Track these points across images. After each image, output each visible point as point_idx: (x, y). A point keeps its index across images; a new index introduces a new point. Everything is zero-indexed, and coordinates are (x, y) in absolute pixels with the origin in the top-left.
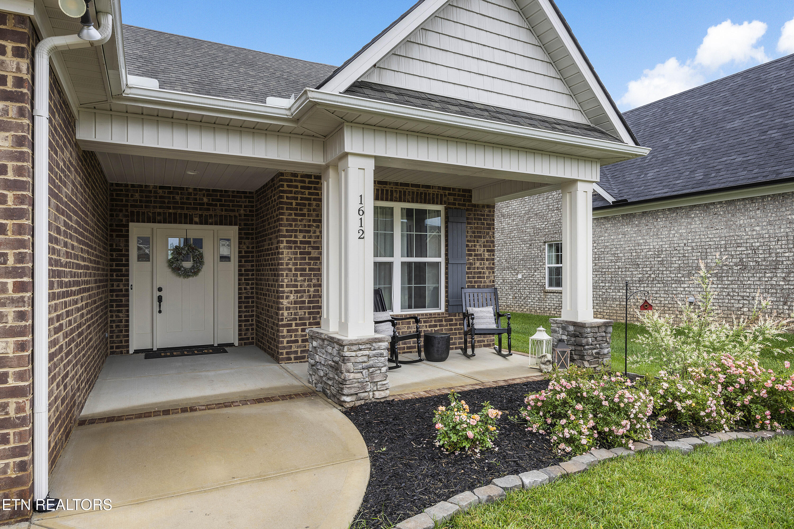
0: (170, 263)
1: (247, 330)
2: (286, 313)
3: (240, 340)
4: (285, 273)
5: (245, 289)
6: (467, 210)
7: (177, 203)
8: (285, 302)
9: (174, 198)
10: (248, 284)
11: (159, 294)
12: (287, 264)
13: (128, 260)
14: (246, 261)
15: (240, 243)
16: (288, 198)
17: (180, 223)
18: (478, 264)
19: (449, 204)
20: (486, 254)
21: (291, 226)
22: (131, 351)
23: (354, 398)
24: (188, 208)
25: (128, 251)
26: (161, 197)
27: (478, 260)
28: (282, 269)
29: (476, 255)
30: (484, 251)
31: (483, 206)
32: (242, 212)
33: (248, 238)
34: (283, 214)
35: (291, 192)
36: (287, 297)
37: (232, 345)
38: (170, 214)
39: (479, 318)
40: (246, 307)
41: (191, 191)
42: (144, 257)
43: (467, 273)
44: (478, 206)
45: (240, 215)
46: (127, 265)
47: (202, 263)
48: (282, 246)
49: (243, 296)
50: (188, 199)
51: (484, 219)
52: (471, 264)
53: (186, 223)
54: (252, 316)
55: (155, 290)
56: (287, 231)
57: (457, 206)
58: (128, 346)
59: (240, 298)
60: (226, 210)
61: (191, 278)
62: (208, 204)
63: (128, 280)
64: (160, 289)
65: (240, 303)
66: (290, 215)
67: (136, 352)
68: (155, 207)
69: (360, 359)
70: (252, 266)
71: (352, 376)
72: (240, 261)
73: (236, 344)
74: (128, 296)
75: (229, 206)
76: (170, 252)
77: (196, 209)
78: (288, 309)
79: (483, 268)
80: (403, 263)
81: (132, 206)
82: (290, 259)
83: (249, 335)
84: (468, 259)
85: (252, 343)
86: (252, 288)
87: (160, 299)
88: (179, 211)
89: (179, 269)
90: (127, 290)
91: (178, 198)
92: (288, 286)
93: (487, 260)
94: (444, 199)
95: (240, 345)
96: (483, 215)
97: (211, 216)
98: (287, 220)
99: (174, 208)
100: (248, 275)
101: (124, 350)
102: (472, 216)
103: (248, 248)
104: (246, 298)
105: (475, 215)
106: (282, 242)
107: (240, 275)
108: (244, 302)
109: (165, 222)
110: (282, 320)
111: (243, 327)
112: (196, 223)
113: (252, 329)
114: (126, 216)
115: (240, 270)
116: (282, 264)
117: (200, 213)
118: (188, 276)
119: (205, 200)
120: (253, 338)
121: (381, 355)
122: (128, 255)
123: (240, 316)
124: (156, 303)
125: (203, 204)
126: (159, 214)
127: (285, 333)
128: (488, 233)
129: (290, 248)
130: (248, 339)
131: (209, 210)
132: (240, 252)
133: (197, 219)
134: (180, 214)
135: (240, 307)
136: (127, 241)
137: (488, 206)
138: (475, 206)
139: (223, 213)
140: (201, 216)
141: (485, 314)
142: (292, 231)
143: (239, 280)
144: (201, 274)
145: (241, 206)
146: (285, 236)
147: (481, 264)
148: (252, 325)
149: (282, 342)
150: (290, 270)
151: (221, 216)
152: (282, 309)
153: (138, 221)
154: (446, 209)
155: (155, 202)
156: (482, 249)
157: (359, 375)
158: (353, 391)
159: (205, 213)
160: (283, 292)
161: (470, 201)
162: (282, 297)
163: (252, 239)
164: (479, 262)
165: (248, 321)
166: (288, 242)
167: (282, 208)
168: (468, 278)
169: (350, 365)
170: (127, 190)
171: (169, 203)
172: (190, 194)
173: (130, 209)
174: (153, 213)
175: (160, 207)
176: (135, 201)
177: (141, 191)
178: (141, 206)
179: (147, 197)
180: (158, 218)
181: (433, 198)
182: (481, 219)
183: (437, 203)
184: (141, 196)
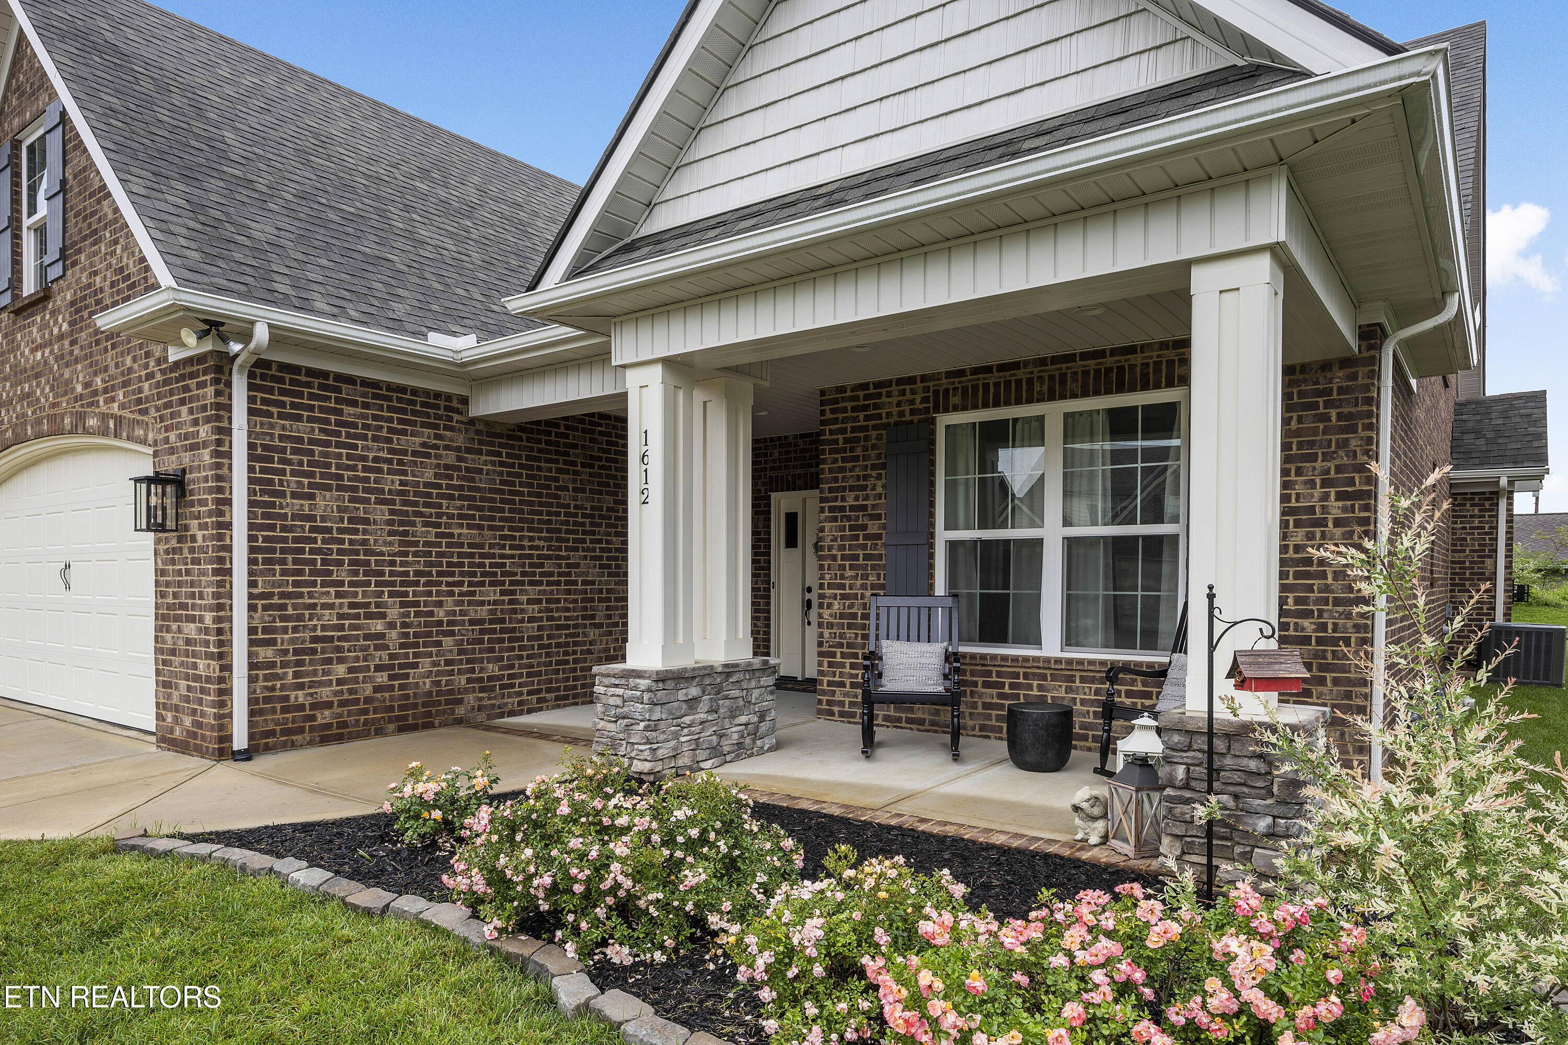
4: (826, 564)
8: (826, 614)
12: (830, 548)
13: (768, 547)
16: (831, 432)
20: (1335, 505)
21: (836, 480)
25: (769, 533)
27: (1298, 524)
28: (823, 557)
29: (1292, 512)
30: (1325, 497)
35: (836, 421)
46: (769, 553)
56: (830, 490)
63: (768, 575)
81: (771, 469)
82: (835, 539)
90: (769, 589)
114: (765, 484)
116: (822, 549)
122: (768, 540)
129: (835, 519)
142: (838, 489)
150: (834, 558)
152: (822, 625)
153: (781, 489)
155: (795, 459)
156: (1318, 492)
160: (823, 596)
162: (822, 605)
164: (1301, 532)
166: (831, 509)
167: (823, 452)
170: (768, 447)
173: (770, 473)
174: (794, 476)
175: (802, 467)
176: (774, 461)
177: (781, 446)
178: (780, 468)
179: (787, 453)
180: (798, 482)
181: (1145, 376)
182: (1315, 406)
183: (1157, 386)
184: (780, 453)
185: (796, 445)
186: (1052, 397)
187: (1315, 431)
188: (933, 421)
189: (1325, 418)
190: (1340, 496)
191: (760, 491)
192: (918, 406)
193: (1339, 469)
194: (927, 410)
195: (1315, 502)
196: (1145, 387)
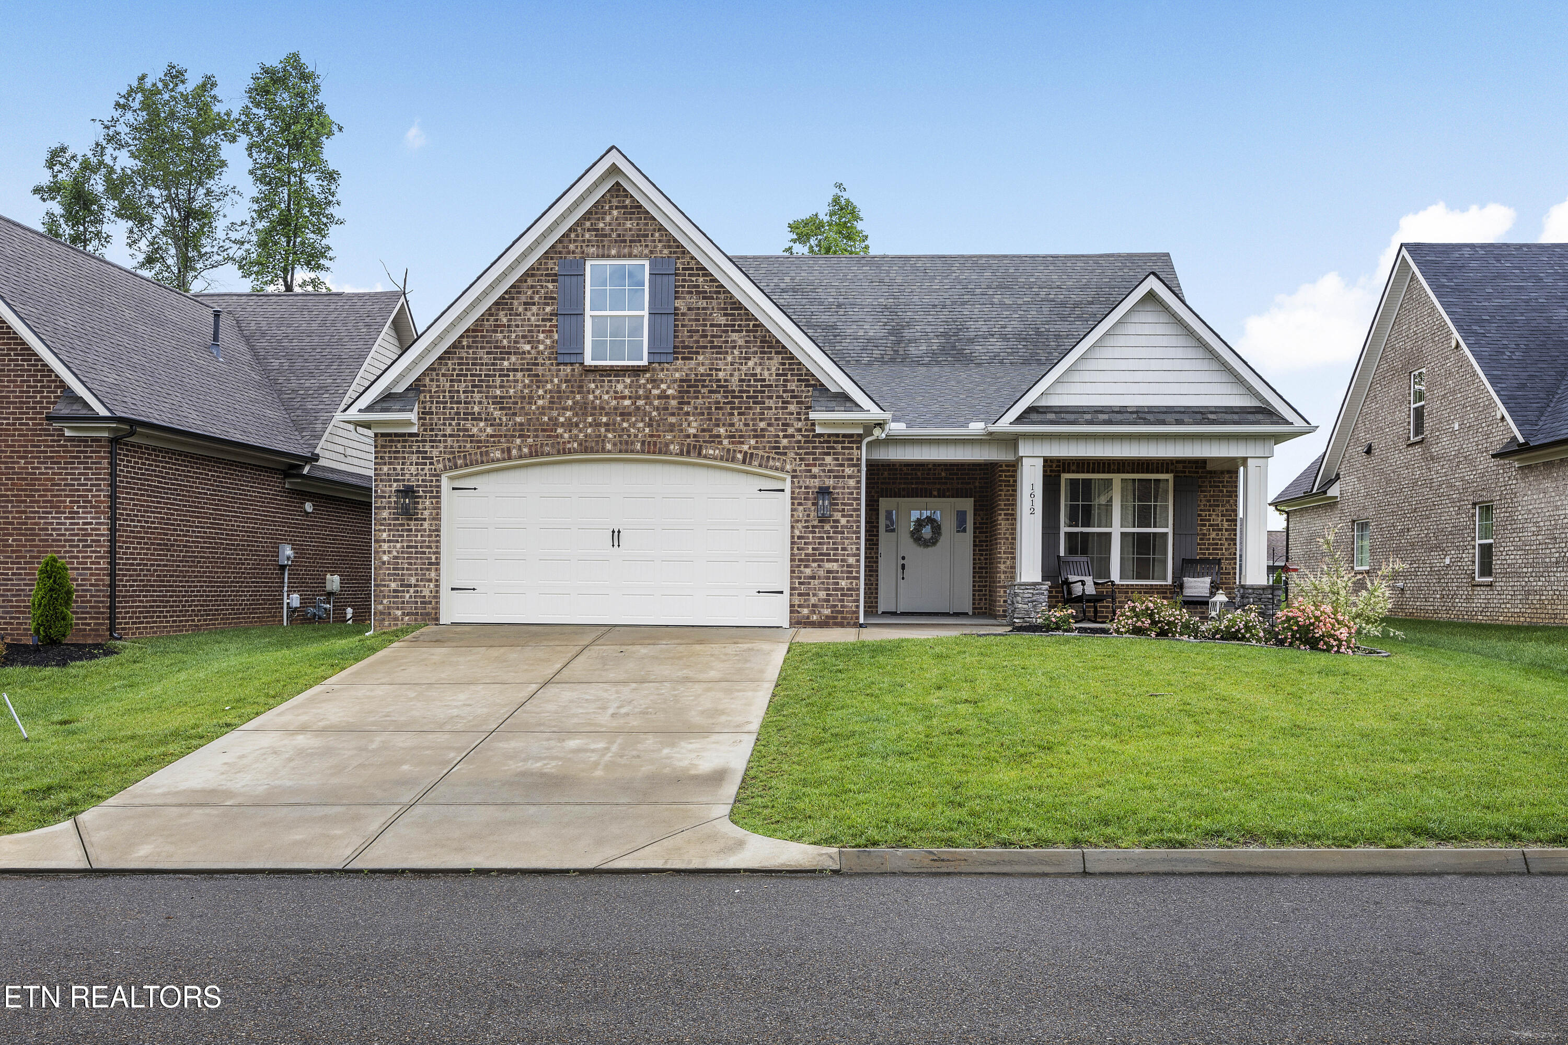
0: (912, 534)
1: (981, 599)
2: (1003, 576)
3: (974, 608)
4: (1002, 542)
5: (979, 559)
6: (1201, 477)
7: (918, 478)
8: (1002, 566)
9: (916, 474)
10: (982, 555)
11: (903, 562)
12: (1005, 534)
13: (878, 531)
14: (980, 533)
15: (975, 515)
16: (1006, 476)
17: (921, 497)
18: (1213, 535)
19: (1177, 472)
20: (1225, 523)
21: (1008, 500)
22: (880, 613)
23: (1021, 621)
24: (928, 483)
25: (878, 523)
26: (905, 474)
27: (1213, 530)
28: (1000, 539)
29: (1210, 525)
30: (1222, 521)
31: (1222, 472)
32: (977, 484)
33: (982, 510)
34: (1001, 490)
35: (1009, 471)
36: (1004, 563)
37: (967, 614)
38: (913, 489)
39: (1190, 588)
40: (979, 577)
41: (930, 466)
42: (889, 530)
43: (1199, 544)
44: (1215, 472)
45: (975, 487)
46: (878, 536)
47: (939, 534)
48: (1000, 518)
49: (977, 566)
50: (928, 474)
51: (1223, 486)
52: (1204, 534)
53: (926, 497)
54: (986, 586)
55: (900, 558)
56: (1005, 505)
57: (1187, 474)
58: (877, 607)
59: (974, 568)
60: (962, 483)
61: (930, 549)
62: (945, 478)
63: (877, 549)
64: (903, 558)
65: (974, 573)
66: (1008, 491)
67: (883, 613)
68: (900, 483)
69: (1026, 595)
70: (986, 537)
71: (1020, 606)
72: (974, 533)
73: (970, 613)
74: (877, 562)
75: (964, 479)
76: (912, 524)
77: (935, 483)
78: (1005, 572)
79: (1220, 540)
80: (1123, 535)
81: (882, 483)
82: (1008, 529)
83: (982, 605)
84: (1201, 530)
85: (985, 613)
86: (986, 559)
87: (903, 567)
88: (920, 486)
89: (920, 539)
90: (877, 558)
91: (919, 474)
92: (1005, 553)
93: (1226, 530)
94: (1170, 467)
95: (974, 614)
96: (1223, 482)
97: (948, 489)
98: (1005, 495)
99: (916, 483)
100: (982, 546)
101: (874, 610)
102: (1207, 483)
103: (982, 519)
104: (979, 568)
105: (1210, 482)
106: (1000, 515)
107: (975, 546)
108: (978, 573)
109: (908, 497)
110: (999, 582)
111: (977, 597)
112: (935, 497)
113: (986, 599)
114: (877, 492)
115: (974, 541)
116: (1000, 534)
117: (938, 486)
118: (928, 546)
119: (943, 474)
120: (986, 608)
121: (1043, 594)
122: (878, 527)
123: (974, 586)
124: (900, 570)
125: (941, 478)
126: (904, 489)
127: (1002, 593)
128: (1228, 502)
129: (1008, 520)
130: (981, 608)
131: (946, 483)
132: (975, 523)
133: (935, 493)
134: (921, 489)
135: (974, 577)
136: (878, 514)
137: (1229, 472)
138: (1210, 472)
139: (959, 486)
140: (939, 490)
141: (1199, 584)
142: (1009, 505)
143: (974, 550)
144: (939, 544)
145: (976, 479)
146: (1003, 510)
147: (1217, 535)
148: (985, 595)
149: (999, 601)
150: (1007, 539)
151: (957, 489)
152: (999, 572)
153: (887, 497)
154: (1175, 477)
155: (900, 479)
156: (1220, 518)
157: (1026, 606)
158: (1020, 616)
159: (944, 487)
160: (1001, 558)
161: (1205, 467)
162: (1000, 563)
163: (987, 510)
164: (1215, 533)
165: (981, 591)
166: (1005, 515)
167: (1001, 486)
168: (1201, 549)
169: (1019, 599)
170: (878, 470)
171: (912, 479)
172: (930, 469)
173: (880, 486)
174: (899, 489)
175: (905, 483)
176: (885, 478)
177: (889, 470)
178: (889, 483)
179: (894, 474)
180: (902, 493)
181: (1157, 467)
182: (1219, 487)
183: (1162, 473)
184: (889, 474)
185: (901, 470)
186: (1119, 472)
187: (1219, 496)
188: (1060, 476)
189: (1222, 491)
190: (1227, 521)
191: (873, 496)
192: (1054, 468)
193: (1227, 510)
194: (1059, 471)
195: (1219, 522)
196: (1158, 472)
